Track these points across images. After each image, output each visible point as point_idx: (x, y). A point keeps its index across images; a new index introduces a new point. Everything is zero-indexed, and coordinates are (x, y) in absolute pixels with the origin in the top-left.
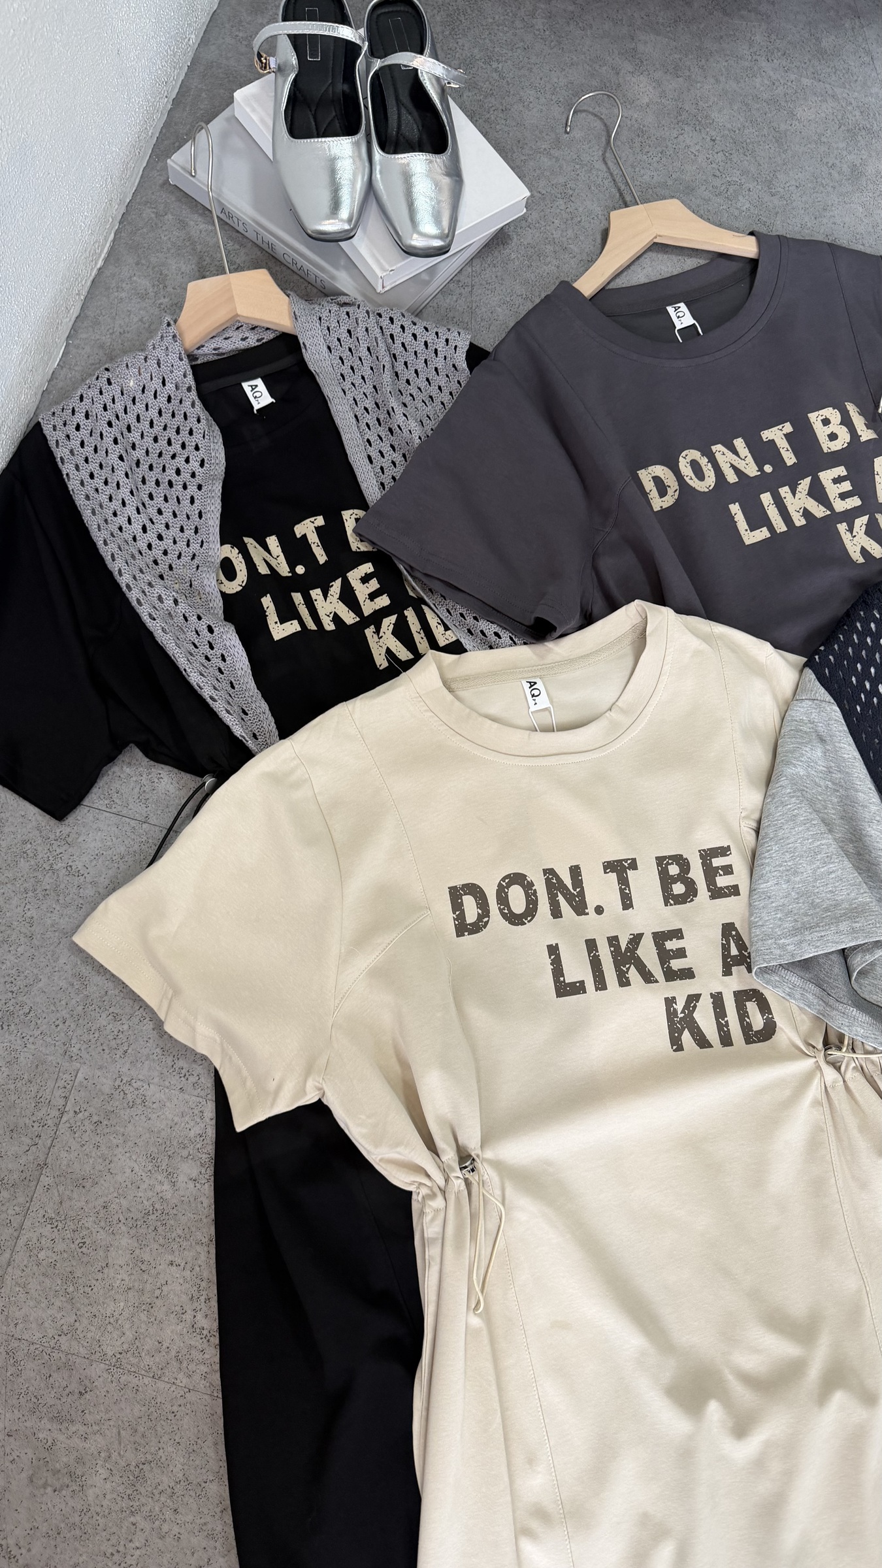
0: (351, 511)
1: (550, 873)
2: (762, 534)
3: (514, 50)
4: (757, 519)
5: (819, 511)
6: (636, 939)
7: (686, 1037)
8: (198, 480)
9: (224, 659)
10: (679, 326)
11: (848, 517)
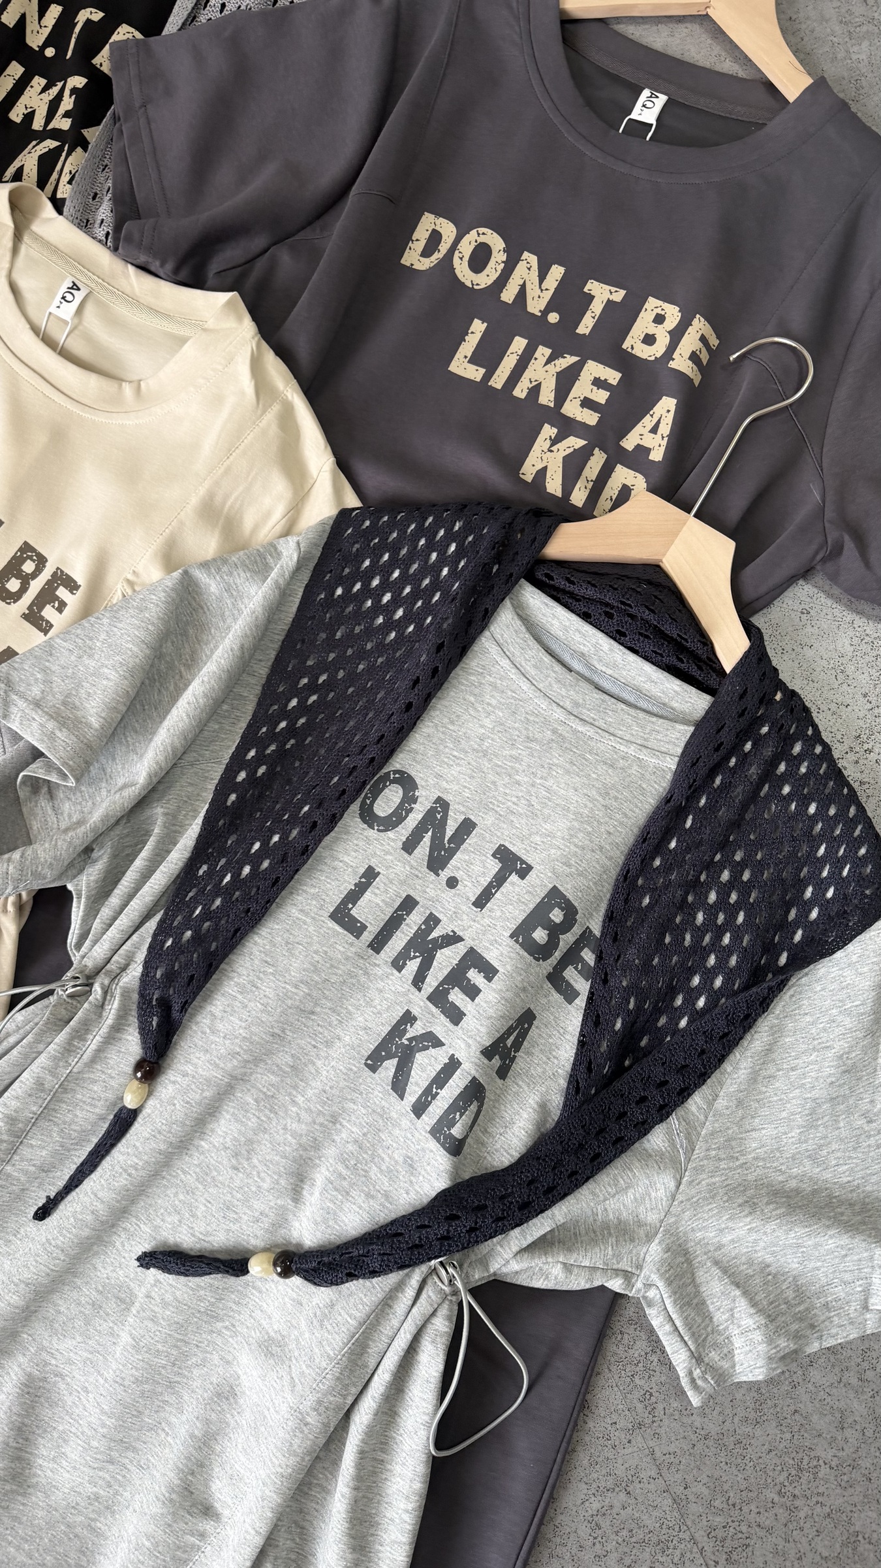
0: (132, 30)
2: (475, 373)
4: (487, 356)
5: (547, 397)
10: (635, 115)
11: (567, 427)
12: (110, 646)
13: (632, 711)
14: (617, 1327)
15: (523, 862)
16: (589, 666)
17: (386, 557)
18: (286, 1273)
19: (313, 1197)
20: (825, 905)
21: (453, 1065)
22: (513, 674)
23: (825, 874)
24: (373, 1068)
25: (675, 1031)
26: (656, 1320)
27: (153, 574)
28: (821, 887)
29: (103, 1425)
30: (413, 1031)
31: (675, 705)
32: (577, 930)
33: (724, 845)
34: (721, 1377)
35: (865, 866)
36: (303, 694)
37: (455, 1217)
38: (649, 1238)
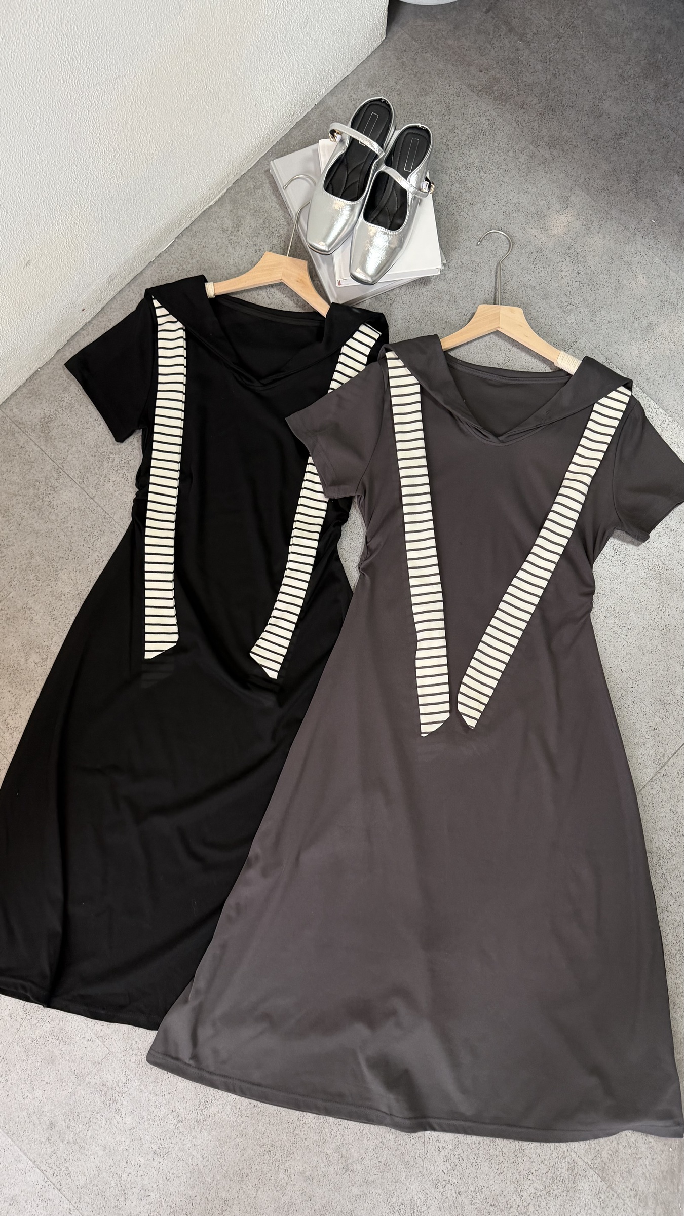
3: (499, 169)
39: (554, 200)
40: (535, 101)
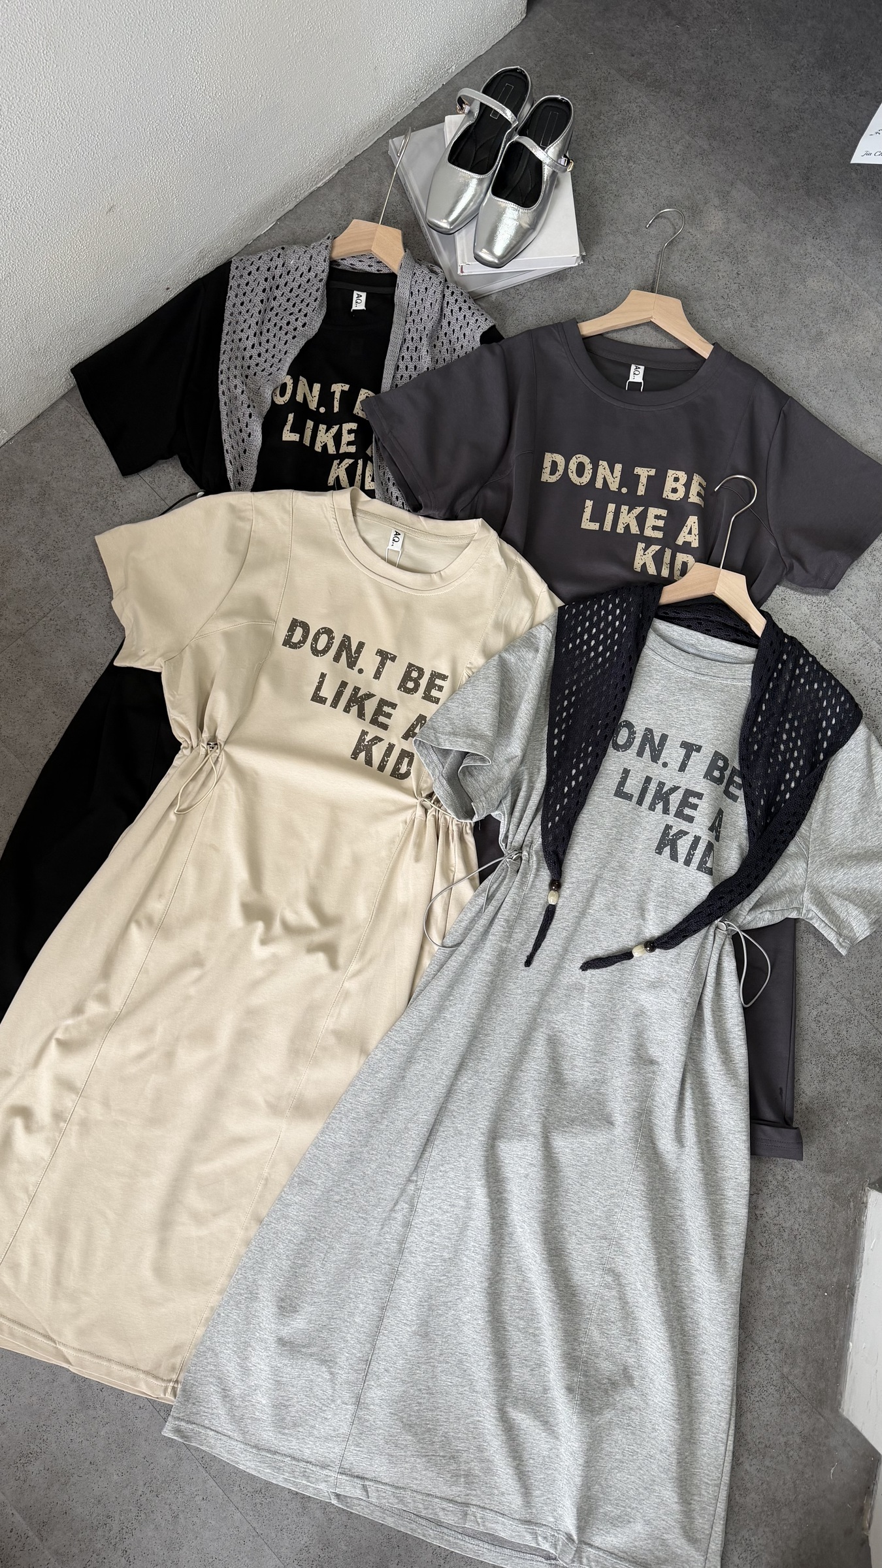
0: (367, 391)
1: (347, 638)
2: (595, 526)
3: (650, 159)
4: (599, 516)
5: (635, 529)
6: (370, 696)
7: (362, 755)
8: (296, 333)
9: (249, 436)
10: (631, 380)
11: (649, 542)
12: (478, 699)
13: (723, 664)
14: (798, 935)
15: (696, 745)
16: (697, 649)
17: (587, 624)
18: (652, 950)
19: (651, 915)
20: (833, 728)
21: (697, 839)
22: (663, 662)
23: (829, 713)
24: (660, 853)
25: (785, 801)
26: (816, 924)
27: (480, 661)
28: (829, 720)
29: (589, 1046)
30: (672, 832)
31: (741, 656)
32: (730, 768)
33: (784, 713)
34: (852, 940)
35: (845, 705)
36: (568, 697)
37: (722, 898)
38: (803, 891)
39: (712, 194)
40: (694, 88)
